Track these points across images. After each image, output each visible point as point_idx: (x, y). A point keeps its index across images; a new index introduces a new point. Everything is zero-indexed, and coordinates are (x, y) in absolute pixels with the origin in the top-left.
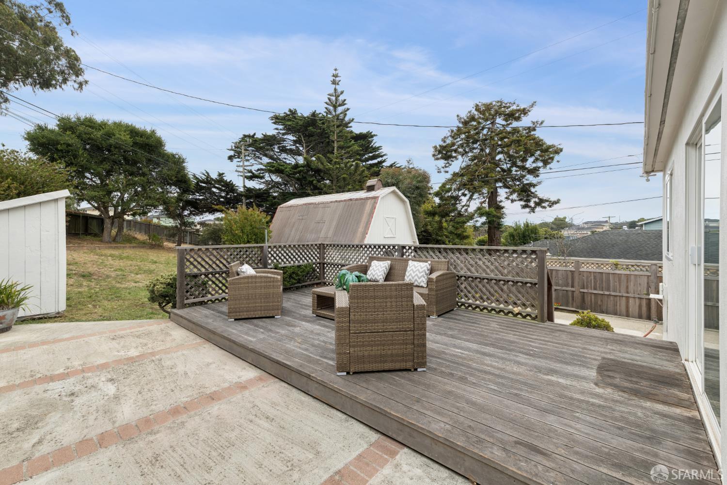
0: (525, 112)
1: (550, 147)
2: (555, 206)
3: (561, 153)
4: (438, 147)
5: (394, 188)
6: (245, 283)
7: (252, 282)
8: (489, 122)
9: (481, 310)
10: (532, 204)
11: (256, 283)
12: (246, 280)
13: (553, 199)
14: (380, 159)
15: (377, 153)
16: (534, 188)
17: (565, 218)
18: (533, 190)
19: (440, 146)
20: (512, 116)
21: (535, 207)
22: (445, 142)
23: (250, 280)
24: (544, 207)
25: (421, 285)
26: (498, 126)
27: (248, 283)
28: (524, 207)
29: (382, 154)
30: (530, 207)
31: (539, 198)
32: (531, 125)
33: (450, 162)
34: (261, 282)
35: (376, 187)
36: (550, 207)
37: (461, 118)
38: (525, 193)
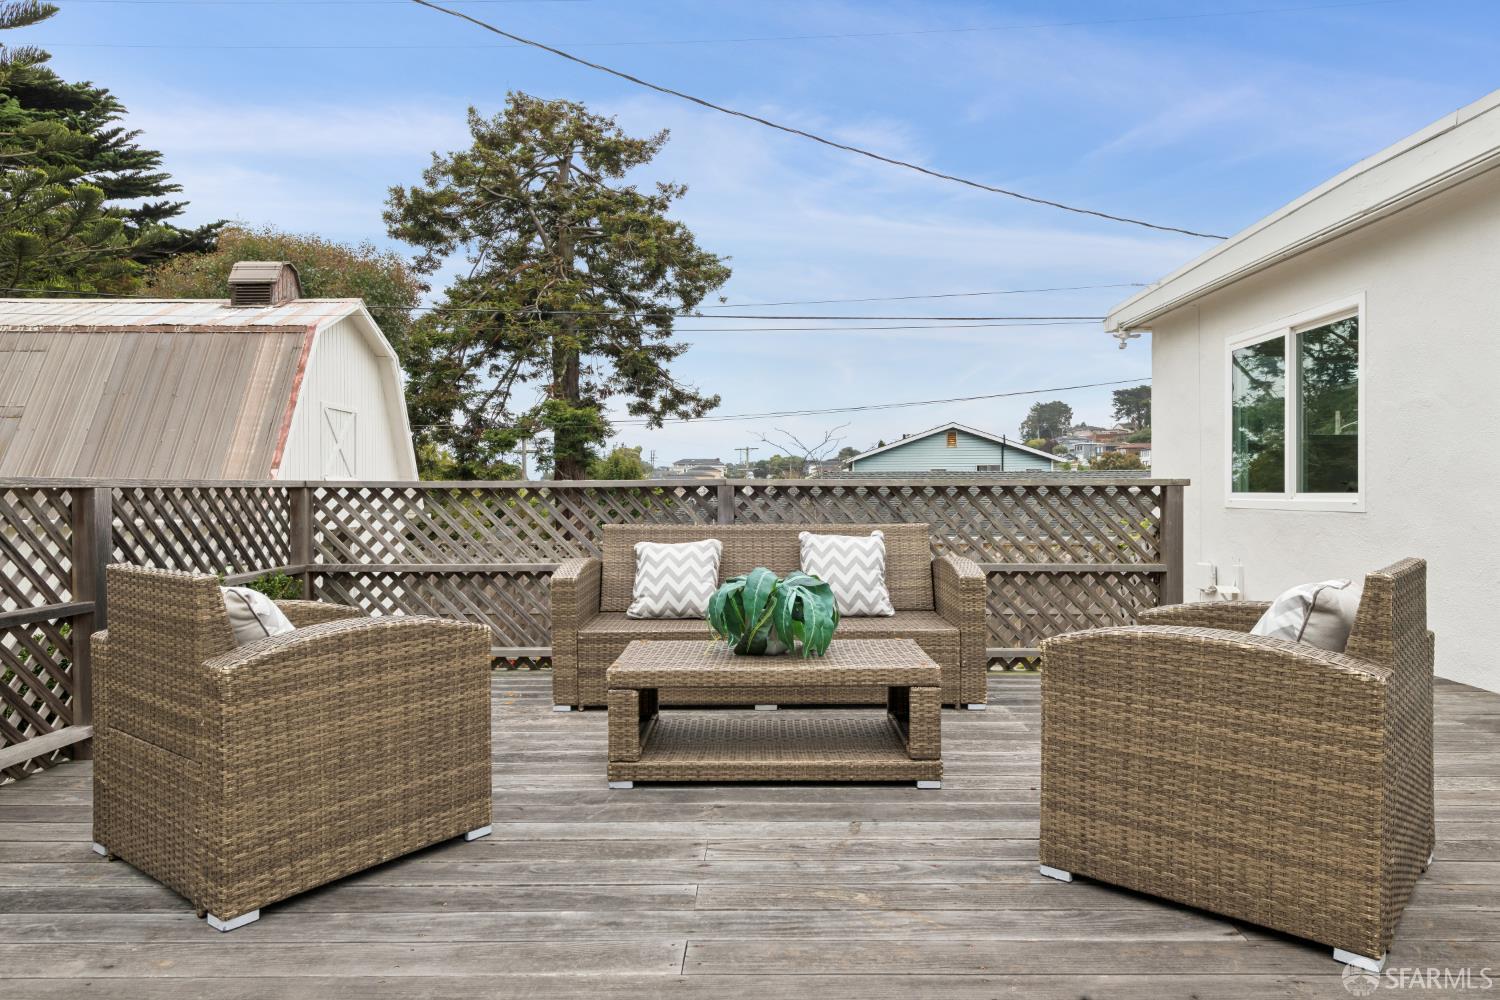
0: (639, 152)
1: (703, 259)
2: (709, 413)
3: (728, 281)
4: (408, 193)
5: (354, 305)
6: (321, 679)
7: (361, 670)
8: (554, 159)
9: (1008, 668)
10: (656, 404)
11: (379, 667)
12: (331, 662)
13: (706, 395)
14: (152, 201)
15: (144, 173)
16: (669, 360)
17: (639, 450)
18: (663, 364)
19: (415, 192)
20: (612, 155)
21: (663, 412)
22: (432, 183)
23: (351, 658)
24: (685, 415)
25: (877, 610)
26: (575, 174)
27: (341, 674)
28: (637, 409)
29: (163, 183)
30: (652, 410)
31: (672, 390)
32: (657, 194)
33: (438, 256)
34: (407, 662)
35: (277, 293)
36: (699, 414)
37: (477, 122)
38: (641, 374)
